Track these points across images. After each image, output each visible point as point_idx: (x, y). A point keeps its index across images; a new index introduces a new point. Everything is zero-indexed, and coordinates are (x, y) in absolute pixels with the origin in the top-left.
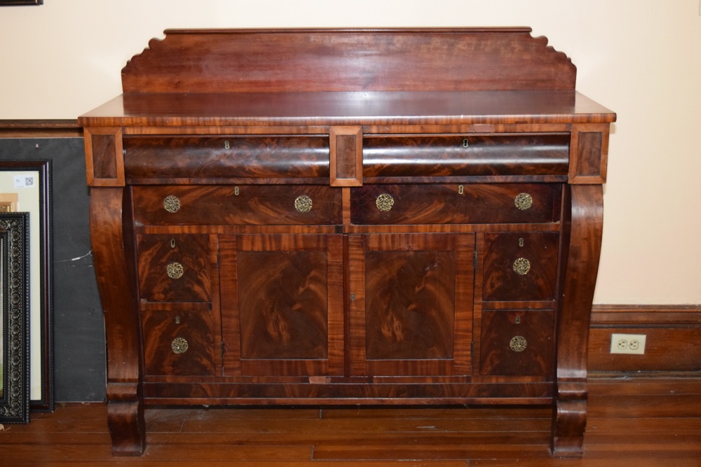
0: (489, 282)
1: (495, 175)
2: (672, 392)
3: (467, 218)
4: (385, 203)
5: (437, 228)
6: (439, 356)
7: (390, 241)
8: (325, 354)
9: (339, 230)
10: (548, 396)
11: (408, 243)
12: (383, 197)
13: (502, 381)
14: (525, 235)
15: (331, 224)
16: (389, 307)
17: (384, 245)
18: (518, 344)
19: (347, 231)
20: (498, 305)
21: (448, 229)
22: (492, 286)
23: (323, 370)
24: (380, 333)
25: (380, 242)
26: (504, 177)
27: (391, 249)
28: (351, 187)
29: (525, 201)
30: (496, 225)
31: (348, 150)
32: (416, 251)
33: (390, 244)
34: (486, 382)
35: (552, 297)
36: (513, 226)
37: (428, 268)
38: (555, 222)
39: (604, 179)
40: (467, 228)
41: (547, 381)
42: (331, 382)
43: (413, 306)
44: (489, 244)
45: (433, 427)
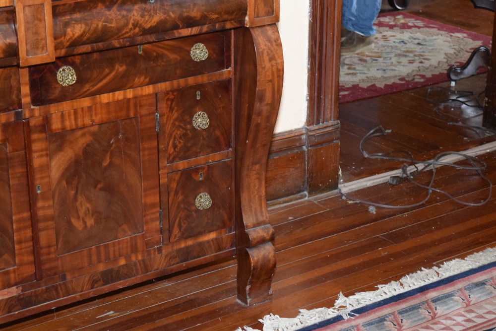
0: (171, 142)
1: (182, 28)
3: (148, 80)
4: (67, 76)
5: (119, 95)
6: (130, 233)
7: (72, 117)
8: (12, 263)
9: (18, 115)
10: (232, 247)
11: (91, 116)
12: (64, 70)
13: (190, 242)
14: (200, 87)
15: (10, 110)
16: (77, 192)
17: (68, 124)
18: (204, 201)
19: (27, 116)
20: (182, 165)
21: (130, 94)
22: (175, 146)
23: (12, 281)
24: (69, 223)
25: (63, 121)
26: (190, 29)
27: (74, 127)
28: (29, 67)
29: (200, 52)
30: (175, 82)
31: (36, 22)
32: (100, 125)
33: (73, 122)
34: (176, 247)
35: (228, 146)
36: (191, 80)
37: (112, 141)
38: (227, 68)
39: (277, 19)
40: (149, 90)
41: (230, 231)
42: (22, 291)
43: (99, 186)
44: (169, 102)
45: (112, 312)
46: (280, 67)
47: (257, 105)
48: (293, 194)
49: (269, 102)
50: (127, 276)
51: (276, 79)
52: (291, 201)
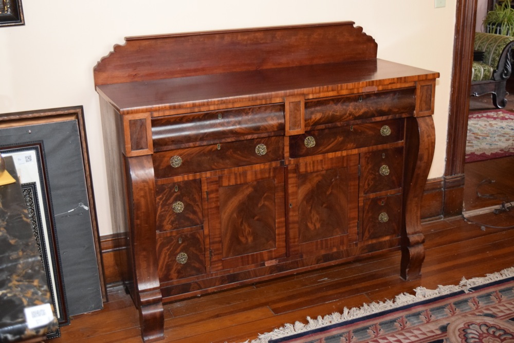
0: (366, 182)
1: (377, 116)
2: (432, 230)
3: (355, 146)
4: (310, 142)
5: (338, 154)
6: (340, 233)
7: (312, 165)
8: (274, 245)
9: (282, 163)
10: (398, 245)
11: (322, 165)
12: (308, 139)
13: (374, 241)
14: (385, 150)
15: (278, 160)
16: (312, 208)
17: (309, 169)
18: (384, 217)
19: (287, 164)
20: (372, 196)
21: (344, 153)
22: (368, 185)
23: (274, 256)
24: (307, 225)
25: (306, 167)
26: (381, 117)
27: (312, 171)
28: (290, 136)
29: (386, 131)
30: (371, 147)
31: (296, 111)
32: (327, 170)
33: (312, 168)
34: (366, 243)
35: (400, 186)
36: (380, 147)
37: (333, 180)
38: (401, 140)
39: (433, 112)
40: (355, 151)
41: (398, 236)
42: (279, 262)
43: (324, 205)
44: (367, 159)
45: (326, 278)
46: (433, 141)
47: (419, 162)
48: (435, 216)
49: (426, 161)
50: (336, 258)
51: (430, 148)
52: (432, 220)
